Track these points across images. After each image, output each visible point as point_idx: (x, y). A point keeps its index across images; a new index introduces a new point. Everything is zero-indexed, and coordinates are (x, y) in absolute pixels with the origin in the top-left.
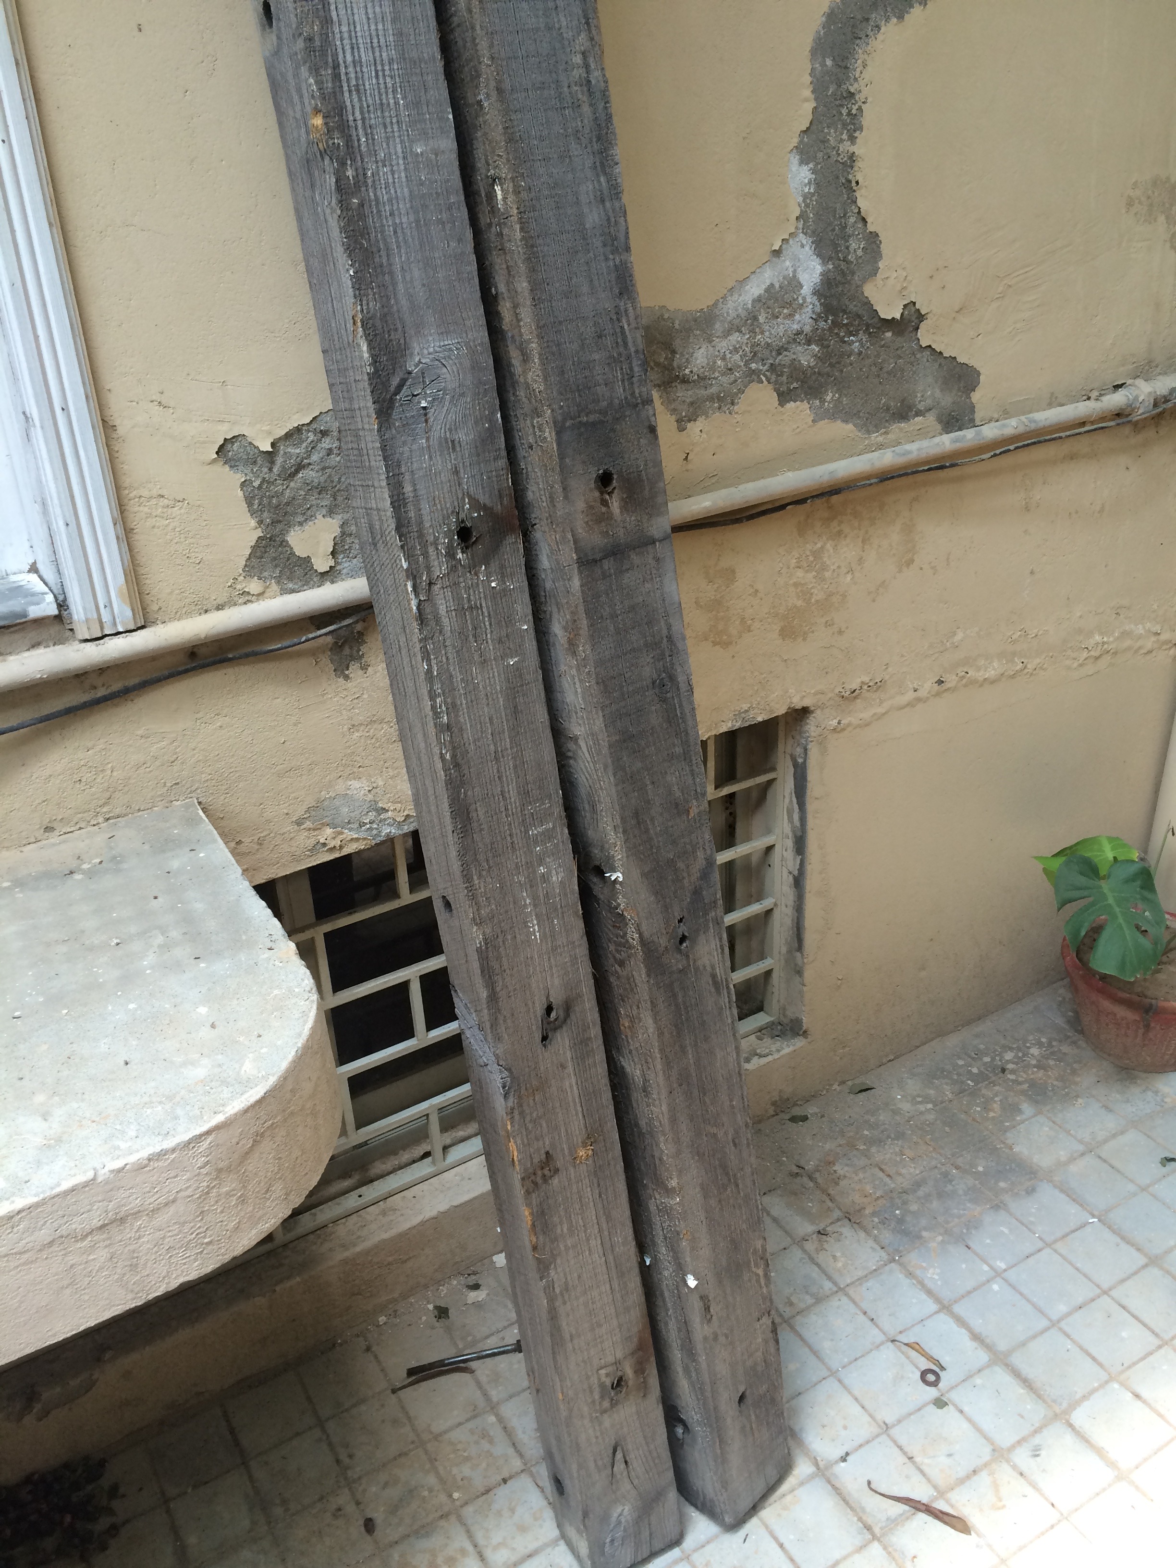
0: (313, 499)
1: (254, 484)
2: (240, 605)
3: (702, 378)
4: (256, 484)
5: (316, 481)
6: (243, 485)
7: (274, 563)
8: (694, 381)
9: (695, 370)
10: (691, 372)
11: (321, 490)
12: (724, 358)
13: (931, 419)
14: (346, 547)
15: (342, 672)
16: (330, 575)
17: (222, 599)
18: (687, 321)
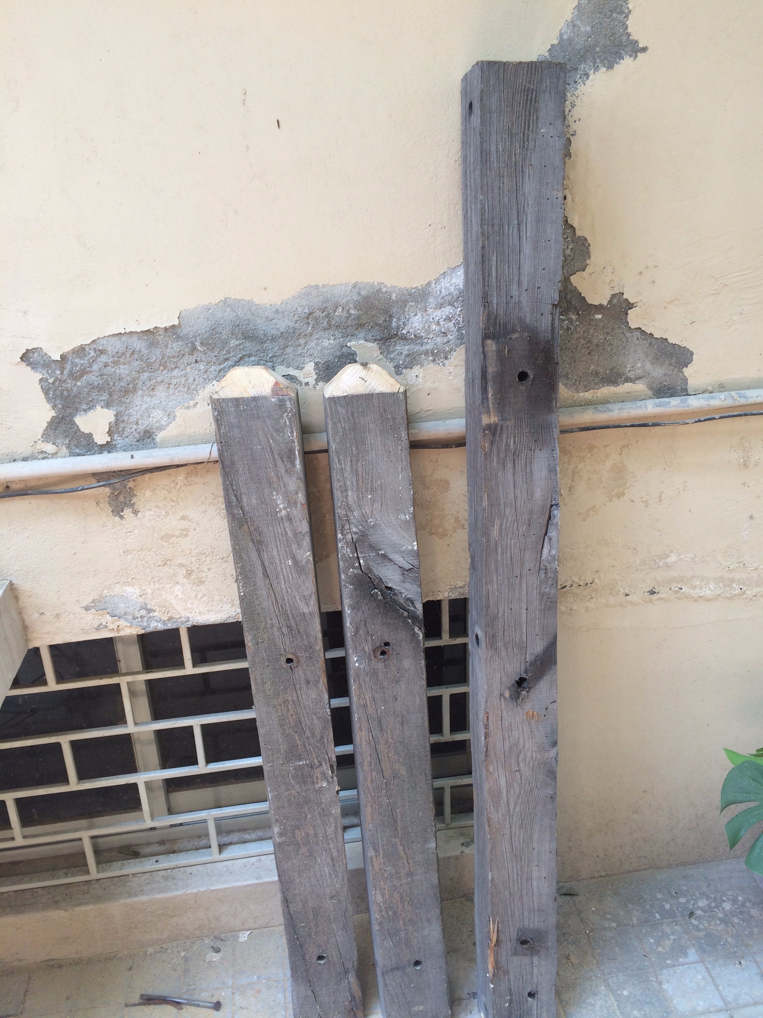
0: (94, 394)
1: (49, 381)
2: (39, 459)
3: (417, 337)
4: (51, 381)
5: (96, 383)
6: (41, 380)
7: (65, 434)
8: (412, 339)
9: (411, 331)
10: (409, 332)
11: (100, 389)
12: (438, 323)
13: (640, 387)
14: (120, 430)
15: (118, 513)
16: (108, 447)
17: (27, 453)
18: (403, 294)
